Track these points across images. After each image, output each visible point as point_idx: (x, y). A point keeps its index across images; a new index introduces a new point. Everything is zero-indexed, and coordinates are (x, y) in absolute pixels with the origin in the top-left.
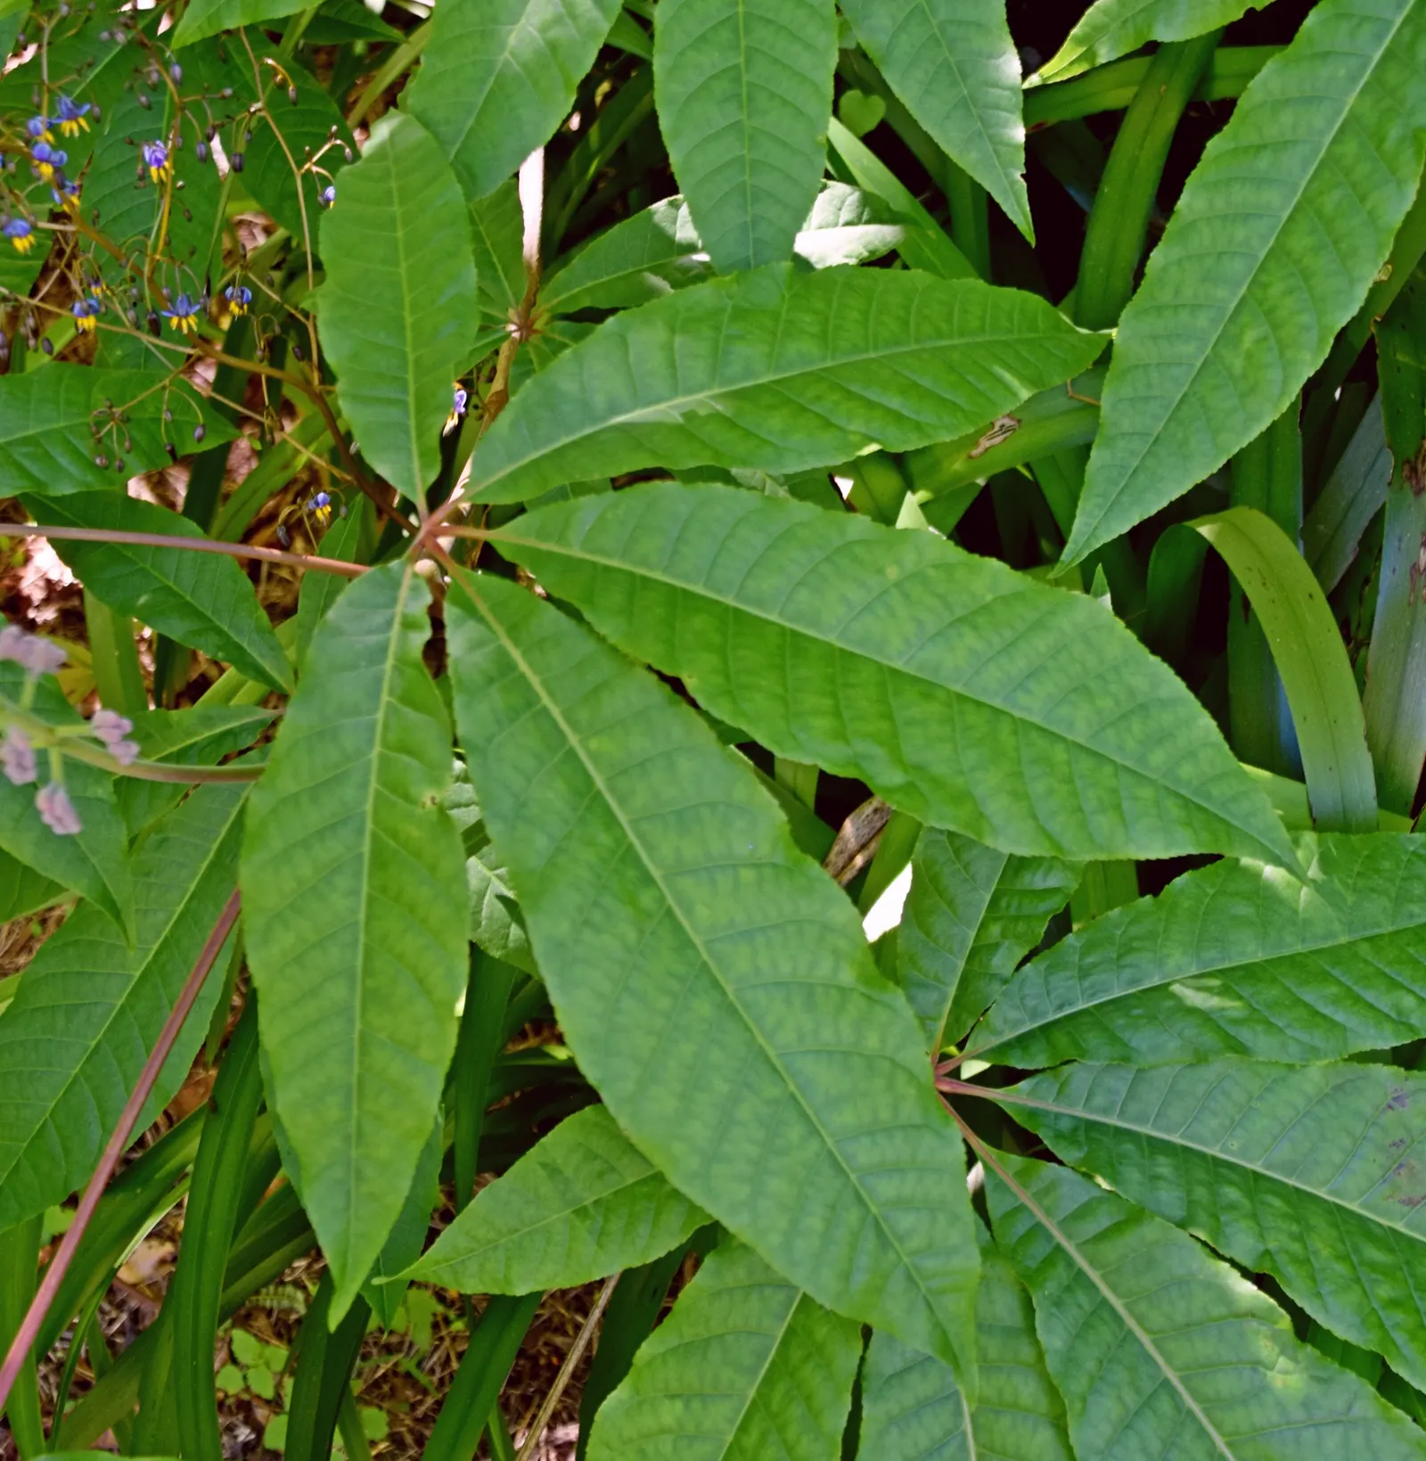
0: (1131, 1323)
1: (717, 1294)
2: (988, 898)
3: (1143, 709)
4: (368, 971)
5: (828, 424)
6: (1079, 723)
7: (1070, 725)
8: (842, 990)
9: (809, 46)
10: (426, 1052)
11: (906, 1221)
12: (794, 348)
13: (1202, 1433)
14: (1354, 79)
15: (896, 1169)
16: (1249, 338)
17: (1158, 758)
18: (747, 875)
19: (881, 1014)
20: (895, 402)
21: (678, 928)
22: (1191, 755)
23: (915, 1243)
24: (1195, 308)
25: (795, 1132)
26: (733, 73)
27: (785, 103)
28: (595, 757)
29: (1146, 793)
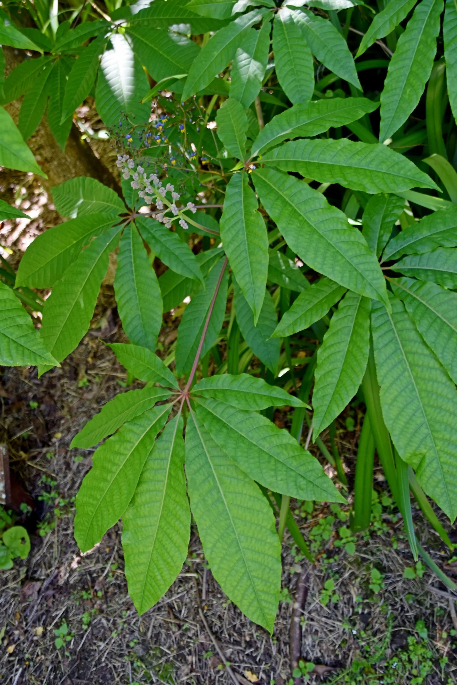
0: (428, 306)
1: (338, 320)
2: (379, 226)
3: (397, 163)
4: (249, 249)
5: (321, 126)
6: (384, 168)
7: (382, 169)
8: (345, 230)
9: (307, 60)
10: (263, 262)
11: (367, 273)
12: (313, 115)
13: (448, 326)
14: (419, 33)
15: (363, 263)
16: (408, 91)
17: (402, 172)
18: (320, 210)
19: (353, 233)
20: (335, 119)
21: (308, 223)
22: (410, 170)
23: (370, 277)
24: (396, 89)
25: (339, 258)
26: (292, 70)
27: (304, 72)
28: (286, 195)
29: (401, 179)
